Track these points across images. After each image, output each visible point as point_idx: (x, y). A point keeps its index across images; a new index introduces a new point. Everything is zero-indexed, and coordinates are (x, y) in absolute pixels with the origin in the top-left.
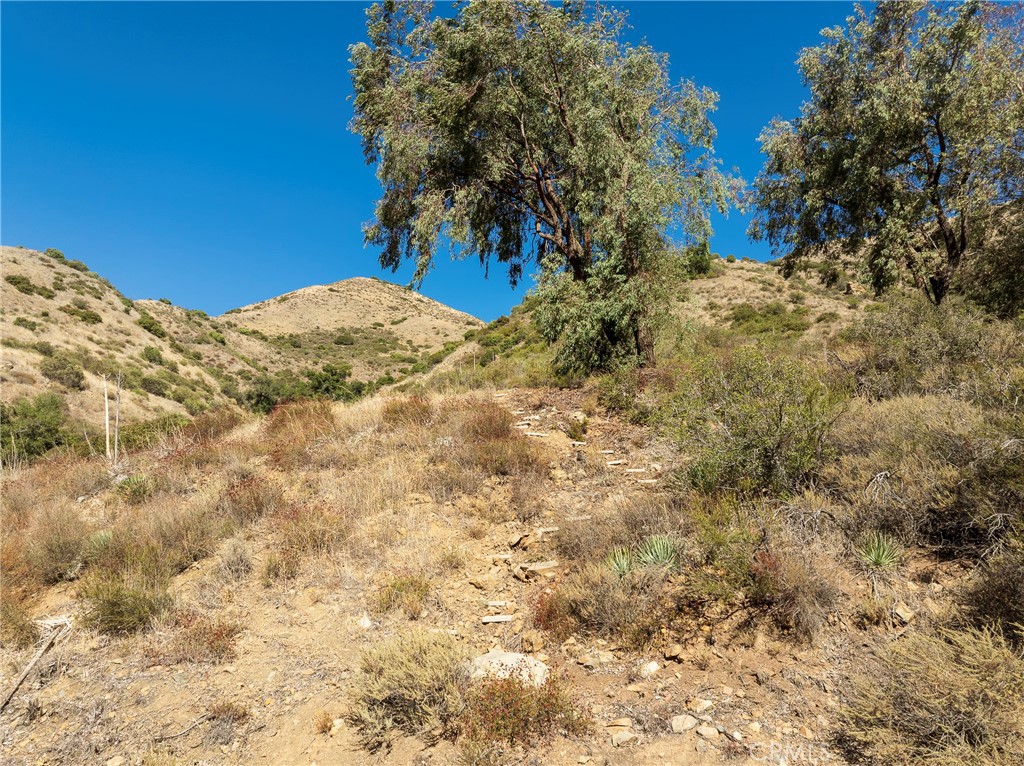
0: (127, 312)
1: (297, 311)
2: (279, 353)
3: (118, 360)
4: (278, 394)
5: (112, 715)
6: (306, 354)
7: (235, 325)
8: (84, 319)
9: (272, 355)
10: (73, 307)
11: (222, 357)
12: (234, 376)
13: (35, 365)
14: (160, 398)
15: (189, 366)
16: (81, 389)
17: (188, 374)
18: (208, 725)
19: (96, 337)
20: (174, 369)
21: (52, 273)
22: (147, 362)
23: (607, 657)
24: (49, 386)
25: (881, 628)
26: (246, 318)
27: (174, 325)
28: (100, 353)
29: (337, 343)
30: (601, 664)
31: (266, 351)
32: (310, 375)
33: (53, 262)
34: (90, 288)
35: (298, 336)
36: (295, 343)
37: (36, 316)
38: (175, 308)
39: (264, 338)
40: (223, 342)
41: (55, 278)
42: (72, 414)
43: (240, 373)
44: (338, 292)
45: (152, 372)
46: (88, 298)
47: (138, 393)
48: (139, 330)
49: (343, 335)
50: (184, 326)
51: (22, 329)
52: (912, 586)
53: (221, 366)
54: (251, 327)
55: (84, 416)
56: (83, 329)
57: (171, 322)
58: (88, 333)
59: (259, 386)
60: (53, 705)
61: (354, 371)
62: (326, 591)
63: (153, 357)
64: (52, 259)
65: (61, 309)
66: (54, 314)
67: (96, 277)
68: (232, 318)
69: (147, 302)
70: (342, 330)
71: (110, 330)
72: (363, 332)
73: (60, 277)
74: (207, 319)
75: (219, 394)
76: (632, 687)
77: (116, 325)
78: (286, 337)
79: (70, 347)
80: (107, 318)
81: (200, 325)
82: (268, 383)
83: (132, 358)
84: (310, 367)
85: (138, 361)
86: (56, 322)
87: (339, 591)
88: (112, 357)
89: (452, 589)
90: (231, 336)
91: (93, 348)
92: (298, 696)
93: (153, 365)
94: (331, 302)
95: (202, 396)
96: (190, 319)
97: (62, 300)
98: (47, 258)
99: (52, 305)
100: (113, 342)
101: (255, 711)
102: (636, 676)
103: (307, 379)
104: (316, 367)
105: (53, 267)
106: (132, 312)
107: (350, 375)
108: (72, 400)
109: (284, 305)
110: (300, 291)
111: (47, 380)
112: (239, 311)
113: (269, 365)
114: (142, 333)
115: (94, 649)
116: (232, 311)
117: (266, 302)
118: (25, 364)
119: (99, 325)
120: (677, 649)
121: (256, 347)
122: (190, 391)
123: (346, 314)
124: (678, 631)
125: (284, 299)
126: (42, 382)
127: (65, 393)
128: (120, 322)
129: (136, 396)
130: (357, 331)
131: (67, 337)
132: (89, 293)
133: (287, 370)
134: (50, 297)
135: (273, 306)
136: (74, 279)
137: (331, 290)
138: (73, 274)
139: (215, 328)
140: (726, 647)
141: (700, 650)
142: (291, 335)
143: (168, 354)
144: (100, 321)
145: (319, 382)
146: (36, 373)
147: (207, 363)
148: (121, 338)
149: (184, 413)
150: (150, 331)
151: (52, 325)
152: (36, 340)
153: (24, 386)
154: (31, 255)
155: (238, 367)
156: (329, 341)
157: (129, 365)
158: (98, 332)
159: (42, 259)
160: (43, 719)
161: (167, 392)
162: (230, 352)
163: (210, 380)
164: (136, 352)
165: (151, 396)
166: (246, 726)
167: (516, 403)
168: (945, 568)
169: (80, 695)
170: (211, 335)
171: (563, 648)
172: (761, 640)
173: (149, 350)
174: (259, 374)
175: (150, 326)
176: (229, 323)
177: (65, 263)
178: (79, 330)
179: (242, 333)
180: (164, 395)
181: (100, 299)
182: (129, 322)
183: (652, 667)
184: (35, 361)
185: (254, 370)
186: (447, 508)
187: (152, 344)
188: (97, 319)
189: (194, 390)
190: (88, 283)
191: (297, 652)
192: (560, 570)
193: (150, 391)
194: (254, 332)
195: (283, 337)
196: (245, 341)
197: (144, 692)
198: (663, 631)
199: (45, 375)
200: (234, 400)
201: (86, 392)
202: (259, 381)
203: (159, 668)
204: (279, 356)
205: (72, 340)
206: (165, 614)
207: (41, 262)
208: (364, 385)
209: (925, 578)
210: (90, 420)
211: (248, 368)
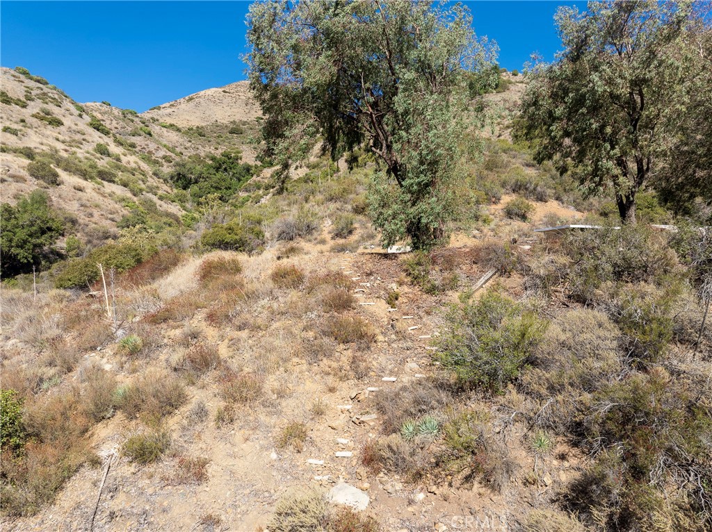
0: (80, 116)
1: (200, 108)
2: (190, 141)
3: (79, 155)
4: (192, 173)
5: (152, 519)
6: (209, 141)
7: (158, 120)
8: (50, 123)
9: (185, 143)
10: (42, 114)
11: (150, 146)
12: (160, 160)
13: (23, 168)
14: (112, 184)
15: (128, 156)
16: (58, 185)
17: (129, 162)
18: (201, 527)
19: (61, 138)
20: (118, 160)
21: (23, 87)
22: (98, 155)
23: (399, 486)
24: (36, 183)
25: (535, 487)
26: (165, 114)
27: (114, 122)
28: (66, 151)
29: (231, 132)
30: (396, 491)
31: (181, 140)
32: (213, 159)
33: (22, 77)
34: (52, 98)
35: (202, 127)
36: (200, 133)
37: (16, 123)
38: (113, 108)
39: (179, 130)
40: (150, 134)
41: (26, 91)
42: (55, 204)
43: (164, 157)
44: (229, 93)
45: (103, 163)
46: (51, 107)
47: (96, 182)
48: (91, 130)
49: (234, 126)
50: (121, 123)
51: (8, 135)
52: (555, 462)
53: (150, 152)
54: (169, 121)
55: (63, 205)
56: (50, 131)
57: (112, 120)
58: (56, 135)
59: (178, 168)
60: (120, 510)
61: (243, 155)
62: (251, 432)
63: (102, 151)
64: (21, 75)
65: (33, 116)
66: (30, 120)
67: (55, 89)
68: (154, 114)
69: (93, 104)
70: (234, 122)
71: (70, 131)
72: (249, 124)
73: (28, 90)
74: (137, 117)
75: (151, 177)
76: (410, 509)
77: (74, 127)
78: (194, 128)
79: (44, 148)
80: (67, 121)
81: (132, 121)
82: (184, 165)
83: (88, 153)
84: (213, 152)
85: (93, 155)
86: (31, 127)
87: (258, 432)
88: (74, 153)
89: (319, 431)
90: (155, 129)
91: (60, 146)
92: (243, 508)
93: (103, 157)
94: (225, 101)
95: (139, 179)
96: (125, 117)
97: (33, 108)
98: (17, 74)
99: (27, 113)
100: (74, 140)
101: (223, 518)
102: (413, 501)
103: (211, 162)
104: (217, 152)
105: (23, 82)
106: (85, 116)
107: (241, 159)
108: (52, 192)
109: (191, 104)
110: (202, 93)
111: (34, 179)
112: (159, 108)
113: (184, 151)
114: (93, 133)
115: (134, 474)
116: (155, 108)
117: (178, 101)
118: (17, 167)
119: (62, 127)
120: (434, 488)
121: (173, 137)
122: (131, 176)
123: (236, 110)
124: (436, 476)
125: (191, 99)
126: (31, 181)
127: (48, 188)
128: (76, 125)
129: (96, 185)
130: (244, 123)
131: (40, 139)
132: (52, 102)
133: (197, 154)
134: (24, 107)
135: (184, 106)
136: (39, 92)
137: (224, 91)
138: (38, 88)
139: (144, 123)
140: (458, 489)
141: (445, 489)
142: (198, 127)
143: (114, 149)
144: (62, 124)
145: (220, 164)
146: (25, 173)
147: (140, 151)
148: (78, 137)
149: (129, 195)
150: (98, 130)
151: (29, 130)
152: (20, 145)
153: (19, 184)
154: (5, 73)
155: (162, 153)
156: (225, 131)
157: (87, 158)
158: (62, 133)
159: (14, 76)
160: (117, 519)
161: (116, 179)
162: (156, 141)
163: (144, 166)
164: (90, 148)
165: (105, 183)
166: (220, 527)
167: (356, 269)
168: (574, 452)
169: (132, 504)
170: (141, 129)
171: (377, 479)
172: (476, 485)
173: (99, 145)
174: (178, 159)
175: (97, 126)
176: (152, 118)
177: (31, 79)
178: (48, 132)
179: (162, 126)
180: (114, 182)
181: (60, 106)
182: (83, 124)
183: (420, 496)
184: (24, 165)
185: (173, 155)
186: (315, 368)
187: (102, 142)
188: (59, 123)
189: (134, 175)
190: (50, 95)
191: (240, 477)
192: (377, 421)
193: (103, 179)
194: (172, 125)
195: (192, 129)
196: (165, 132)
197: (165, 504)
198: (428, 475)
199: (32, 175)
200: (161, 180)
201: (62, 186)
202: (177, 164)
203: (170, 487)
204: (190, 143)
205: (45, 141)
206: (167, 452)
207: (13, 78)
208: (251, 167)
209: (562, 457)
210: (67, 207)
211: (169, 154)
